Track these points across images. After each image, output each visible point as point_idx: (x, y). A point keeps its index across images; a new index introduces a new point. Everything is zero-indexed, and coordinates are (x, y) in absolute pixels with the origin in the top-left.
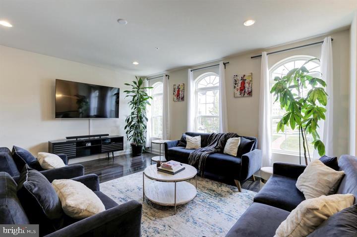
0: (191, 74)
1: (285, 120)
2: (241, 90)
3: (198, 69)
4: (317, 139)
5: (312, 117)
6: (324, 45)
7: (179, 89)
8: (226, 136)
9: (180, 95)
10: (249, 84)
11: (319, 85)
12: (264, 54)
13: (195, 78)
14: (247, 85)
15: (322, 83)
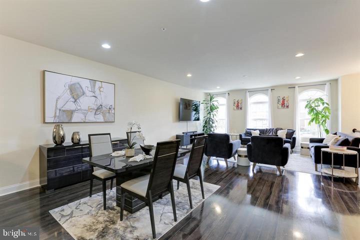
0: (248, 94)
1: (312, 120)
2: (282, 105)
3: (254, 91)
4: (325, 128)
5: (324, 119)
6: (326, 86)
7: (238, 102)
8: (276, 129)
9: (239, 106)
10: (287, 102)
11: (325, 105)
12: (297, 87)
13: (250, 96)
14: (286, 102)
15: (328, 104)
